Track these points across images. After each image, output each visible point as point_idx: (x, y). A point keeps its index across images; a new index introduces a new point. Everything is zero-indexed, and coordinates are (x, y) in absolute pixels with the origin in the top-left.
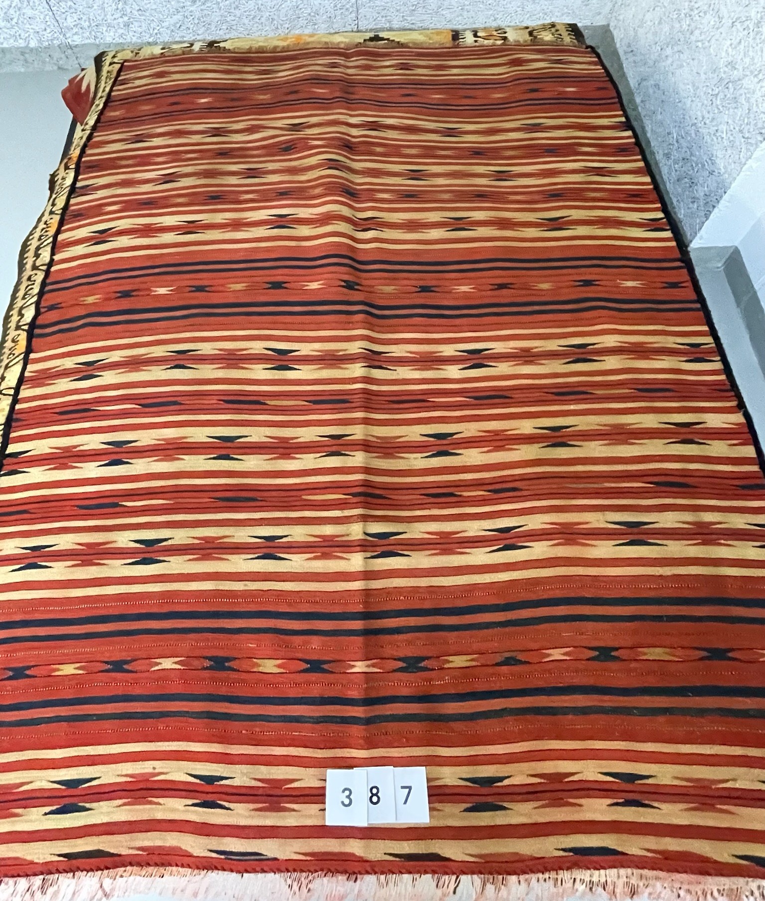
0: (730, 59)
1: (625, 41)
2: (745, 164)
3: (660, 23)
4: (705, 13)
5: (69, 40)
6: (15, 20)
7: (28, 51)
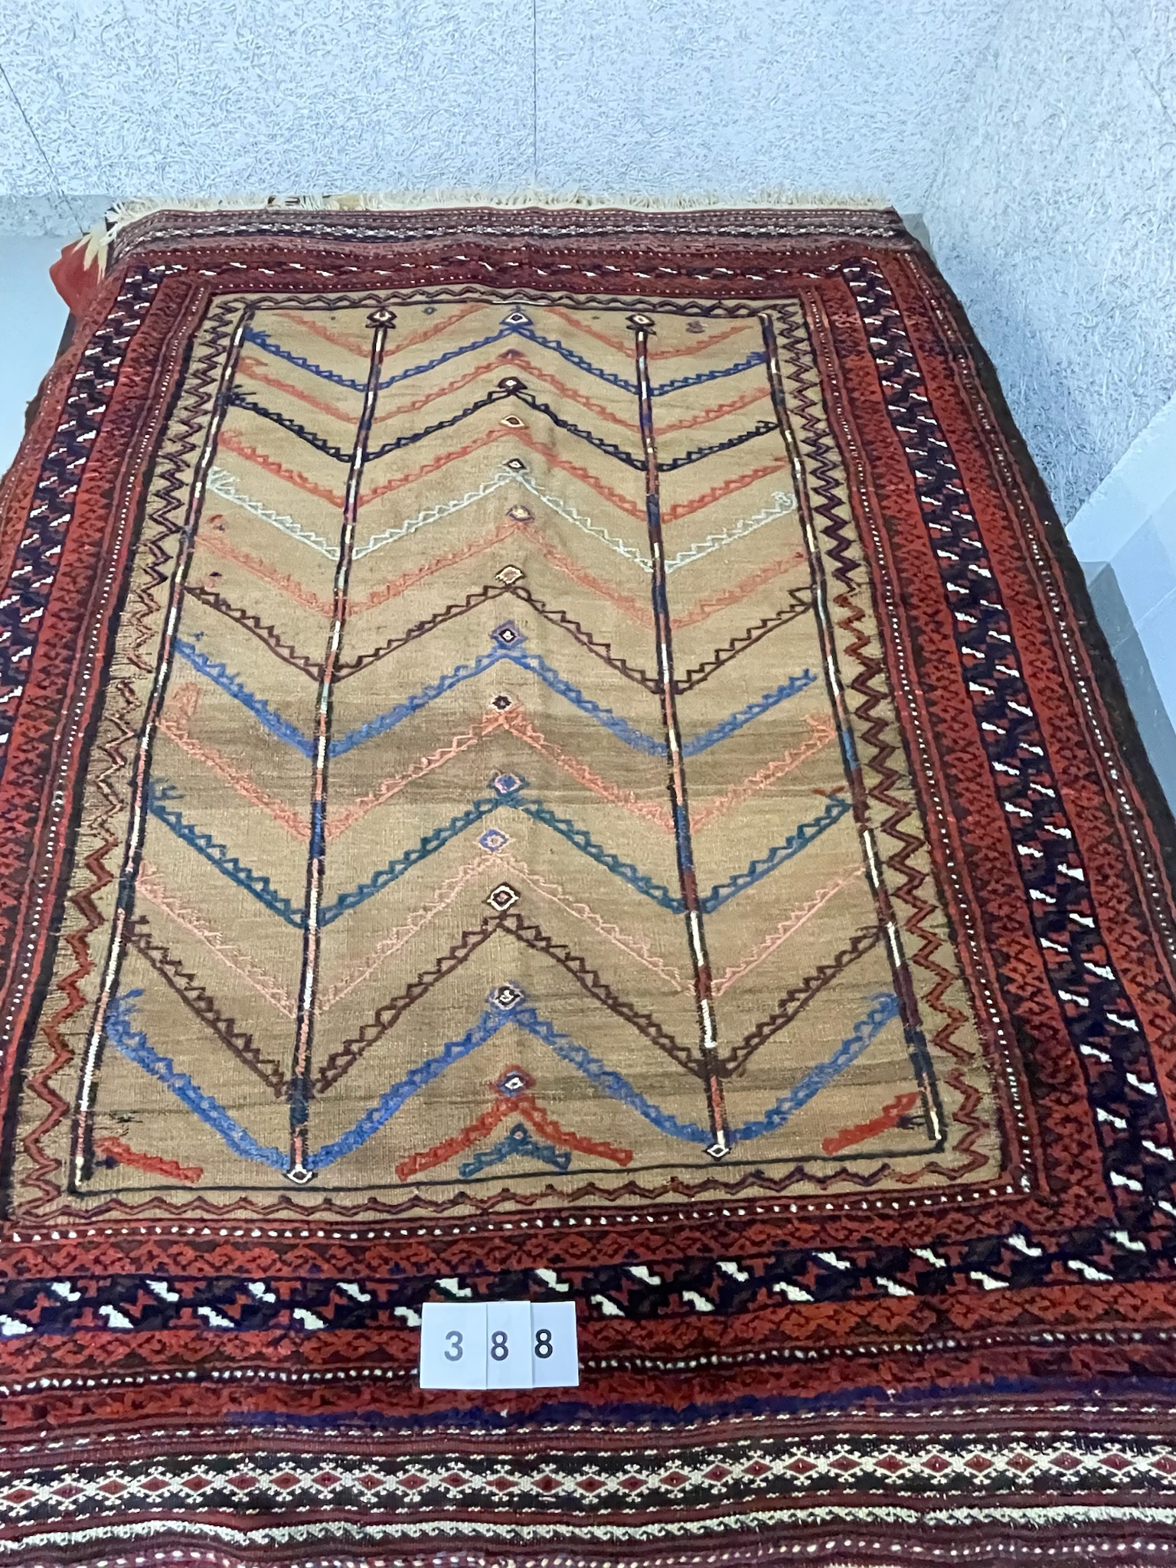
0: (1119, 272)
2: (1136, 436)
3: (1005, 213)
4: (1081, 199)
5: (64, 188)
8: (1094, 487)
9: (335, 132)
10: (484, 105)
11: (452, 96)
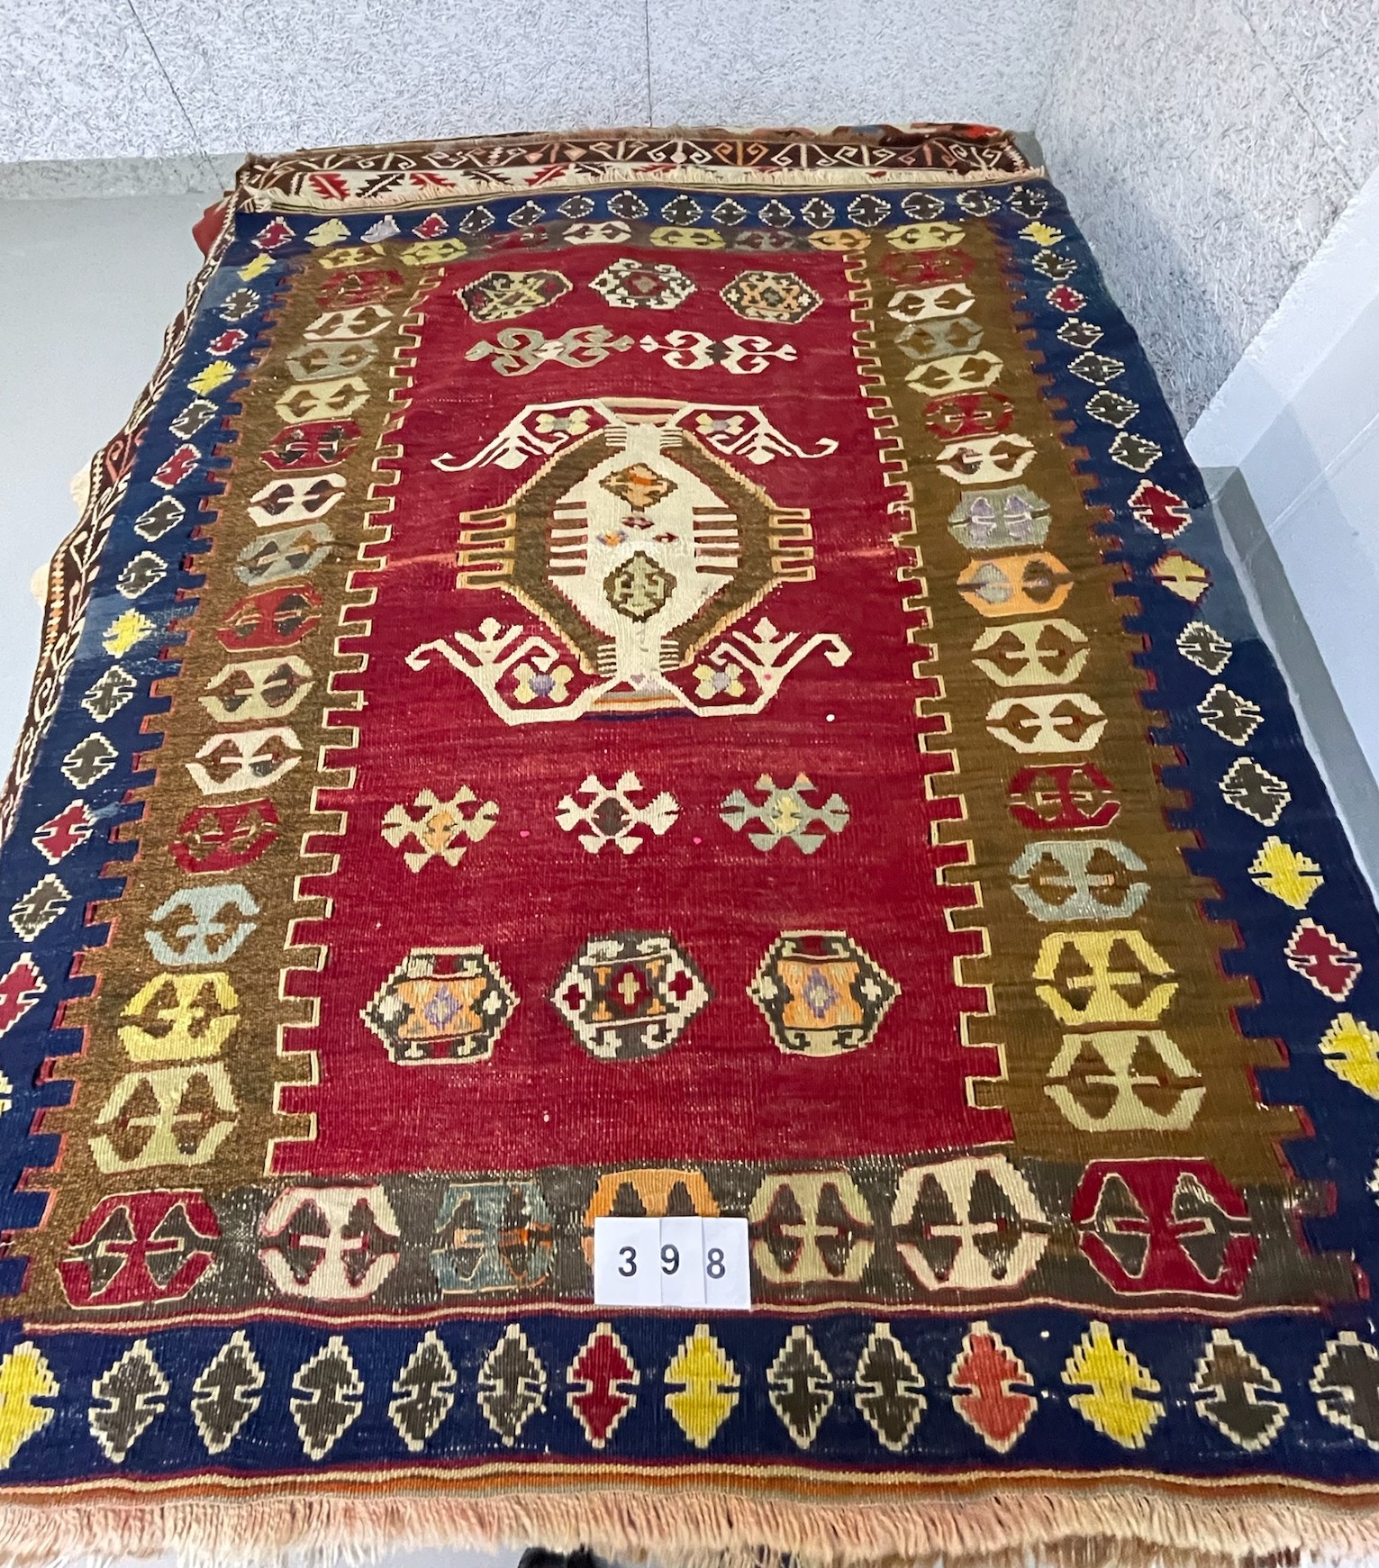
0: (1222, 185)
1: (1059, 158)
2: (1249, 343)
3: (1111, 130)
4: (1181, 118)
5: (207, 149)
6: (124, 118)
7: (141, 164)
8: (1213, 394)
9: (459, 85)
10: (599, 54)
11: (569, 47)
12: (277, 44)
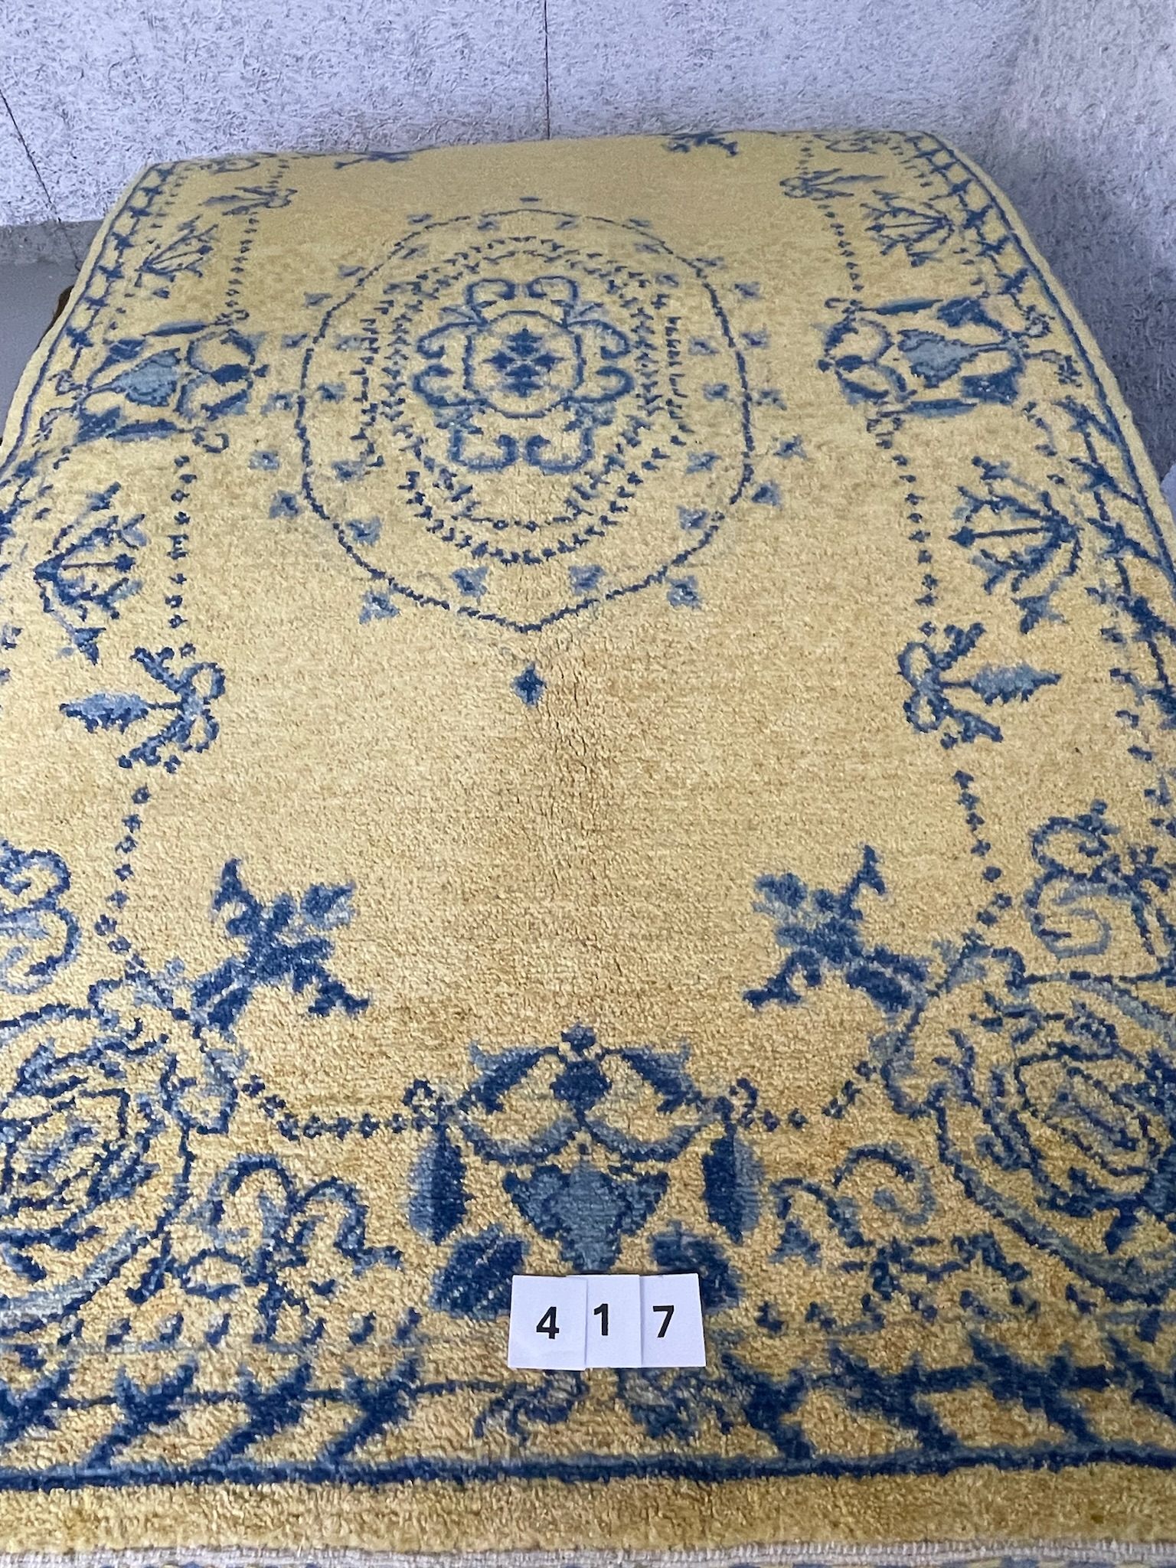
5: (61, 216)
11: (461, 107)
12: (145, 105)
